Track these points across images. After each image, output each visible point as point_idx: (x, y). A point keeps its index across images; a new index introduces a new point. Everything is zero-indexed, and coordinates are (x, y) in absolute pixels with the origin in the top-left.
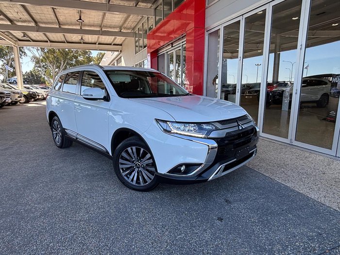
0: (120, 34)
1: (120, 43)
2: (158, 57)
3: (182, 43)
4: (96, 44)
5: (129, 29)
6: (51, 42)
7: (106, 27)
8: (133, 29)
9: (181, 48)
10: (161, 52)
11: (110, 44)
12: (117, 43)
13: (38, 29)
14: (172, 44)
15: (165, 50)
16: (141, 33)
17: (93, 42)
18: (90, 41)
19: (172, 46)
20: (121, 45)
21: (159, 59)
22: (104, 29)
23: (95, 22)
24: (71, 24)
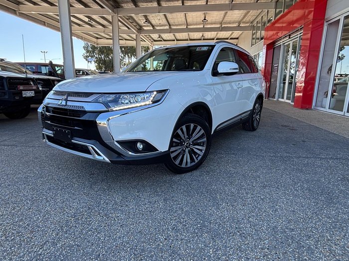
0: (239, 28)
1: (237, 37)
2: (274, 49)
3: (300, 34)
4: (214, 39)
5: (247, 23)
6: (177, 40)
7: (225, 23)
8: (252, 23)
9: (298, 39)
10: (277, 44)
11: (227, 39)
12: (234, 37)
13: (170, 31)
14: (290, 35)
15: (282, 41)
16: (260, 25)
17: (211, 38)
18: (209, 37)
19: (289, 38)
20: (237, 38)
21: (275, 50)
22: (223, 26)
23: (217, 20)
24: (196, 24)
